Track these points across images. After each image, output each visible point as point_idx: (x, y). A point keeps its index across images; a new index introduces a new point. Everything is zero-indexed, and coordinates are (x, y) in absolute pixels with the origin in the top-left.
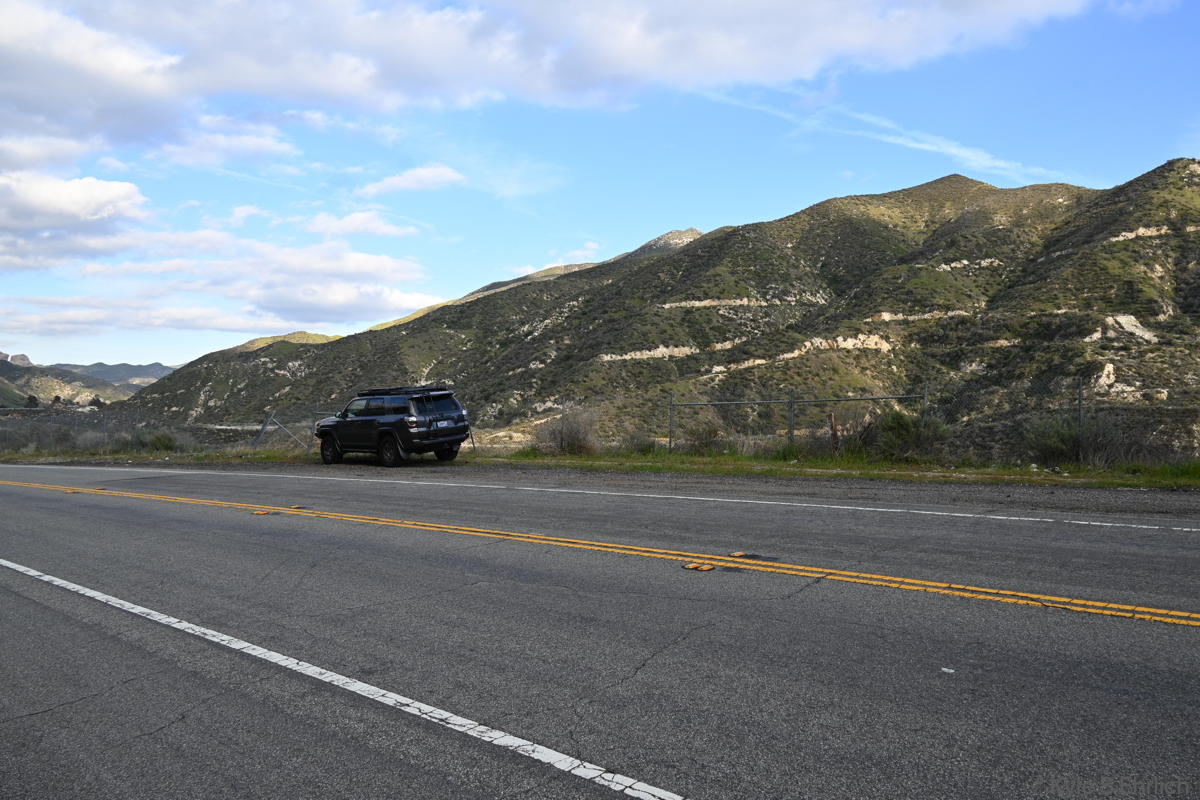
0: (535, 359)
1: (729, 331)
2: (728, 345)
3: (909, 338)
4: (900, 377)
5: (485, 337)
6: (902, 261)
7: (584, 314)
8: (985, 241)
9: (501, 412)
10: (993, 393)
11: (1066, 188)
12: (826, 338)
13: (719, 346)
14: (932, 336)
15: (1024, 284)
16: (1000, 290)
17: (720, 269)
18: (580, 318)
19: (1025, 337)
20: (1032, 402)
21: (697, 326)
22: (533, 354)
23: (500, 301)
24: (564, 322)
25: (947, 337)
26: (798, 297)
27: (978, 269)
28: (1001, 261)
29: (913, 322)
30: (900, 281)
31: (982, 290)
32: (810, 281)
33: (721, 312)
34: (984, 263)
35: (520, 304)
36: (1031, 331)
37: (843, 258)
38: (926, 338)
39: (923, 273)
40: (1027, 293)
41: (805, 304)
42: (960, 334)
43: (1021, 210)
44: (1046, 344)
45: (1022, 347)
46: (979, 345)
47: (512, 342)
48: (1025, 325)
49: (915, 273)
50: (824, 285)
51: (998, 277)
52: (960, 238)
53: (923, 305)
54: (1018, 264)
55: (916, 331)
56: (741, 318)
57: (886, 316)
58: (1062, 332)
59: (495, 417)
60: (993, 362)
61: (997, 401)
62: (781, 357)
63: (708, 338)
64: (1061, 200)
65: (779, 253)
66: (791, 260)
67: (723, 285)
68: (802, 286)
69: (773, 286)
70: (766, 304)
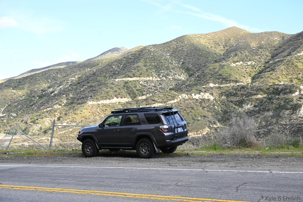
0: (57, 104)
1: (145, 91)
2: (144, 97)
3: (222, 94)
4: (218, 111)
5: (31, 94)
6: (216, 61)
7: (79, 83)
8: (249, 54)
9: (41, 128)
10: (258, 117)
11: (279, 33)
12: (187, 94)
13: (140, 98)
14: (231, 93)
15: (265, 72)
16: (256, 74)
17: (139, 64)
18: (77, 85)
19: (268, 94)
20: (274, 120)
21: (130, 89)
22: (55, 101)
23: (38, 78)
24: (69, 87)
25: (237, 94)
26: (173, 77)
27: (247, 66)
28: (255, 62)
29: (222, 87)
30: (216, 70)
31: (249, 74)
32: (178, 70)
33: (140, 83)
34: (249, 63)
35: (47, 79)
36: (271, 92)
37: (191, 60)
38: (229, 94)
39: (226, 67)
40: (267, 76)
41: (176, 80)
42: (242, 93)
43: (261, 42)
44: (277, 97)
45: (267, 98)
46: (250, 97)
47: (45, 96)
48: (268, 89)
49: (222, 67)
50: (184, 72)
51: (255, 69)
52: (239, 53)
53: (226, 80)
54: (262, 64)
55: (224, 91)
56: (149, 86)
57: (212, 85)
58: (283, 92)
59: (38, 131)
60: (256, 104)
61: (259, 121)
62: (169, 102)
63: (135, 94)
64: (276, 38)
65: (164, 57)
66: (169, 61)
67: (141, 71)
68: (175, 72)
69: (163, 72)
70: (160, 80)
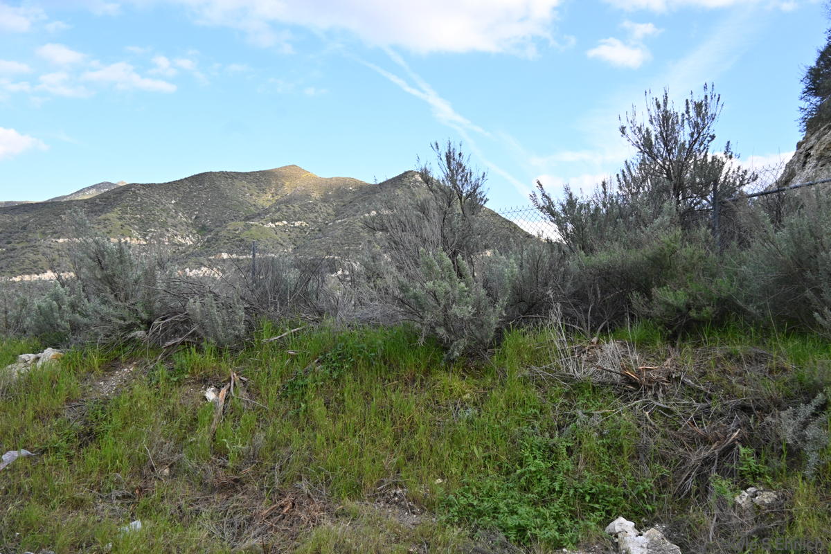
6: (246, 218)
8: (299, 210)
11: (355, 181)
15: (315, 239)
16: (304, 242)
17: (110, 215)
26: (171, 239)
27: (293, 227)
28: (308, 223)
29: (242, 260)
31: (292, 241)
32: (183, 228)
34: (297, 224)
39: (253, 228)
41: (176, 244)
43: (328, 192)
49: (249, 228)
50: (194, 232)
51: (304, 233)
52: (284, 207)
53: (250, 248)
54: (318, 226)
55: (243, 266)
57: (225, 256)
64: (351, 188)
65: (161, 206)
66: (171, 213)
67: (110, 227)
68: (175, 232)
69: (153, 230)
70: (145, 243)
